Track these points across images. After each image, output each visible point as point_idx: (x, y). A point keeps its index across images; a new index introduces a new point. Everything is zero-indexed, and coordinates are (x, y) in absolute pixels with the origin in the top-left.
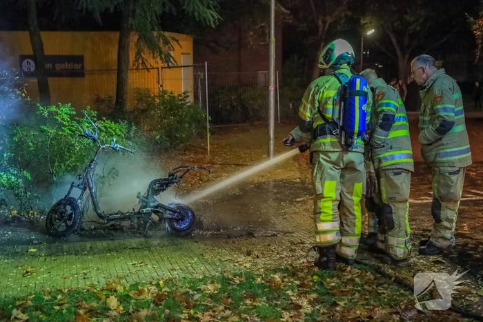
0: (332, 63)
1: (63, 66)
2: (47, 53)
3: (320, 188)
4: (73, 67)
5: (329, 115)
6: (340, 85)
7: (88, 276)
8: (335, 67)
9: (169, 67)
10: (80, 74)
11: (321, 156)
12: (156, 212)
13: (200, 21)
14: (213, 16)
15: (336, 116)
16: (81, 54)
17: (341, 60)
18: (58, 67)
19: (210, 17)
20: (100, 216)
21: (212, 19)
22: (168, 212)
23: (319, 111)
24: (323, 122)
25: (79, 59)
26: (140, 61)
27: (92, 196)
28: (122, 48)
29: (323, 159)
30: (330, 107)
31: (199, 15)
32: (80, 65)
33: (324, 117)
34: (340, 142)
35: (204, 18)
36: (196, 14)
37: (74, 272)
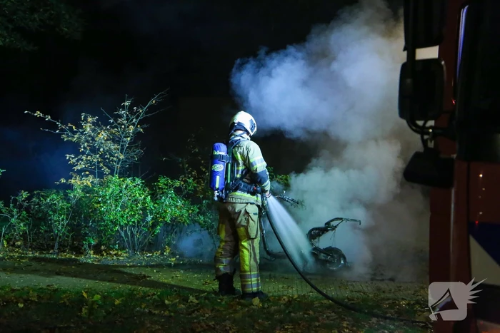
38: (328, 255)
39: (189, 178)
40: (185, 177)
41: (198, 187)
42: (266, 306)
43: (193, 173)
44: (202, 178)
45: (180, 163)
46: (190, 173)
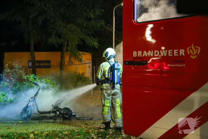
0: (108, 57)
1: (43, 64)
2: (36, 59)
3: (104, 102)
4: (47, 65)
5: (107, 76)
6: (110, 66)
7: (28, 129)
8: (109, 59)
9: (82, 64)
10: (49, 67)
11: (105, 91)
12: (58, 111)
13: (92, 46)
14: (96, 44)
15: (109, 77)
16: (49, 60)
17: (111, 56)
18: (42, 64)
19: (95, 44)
20: (39, 112)
21: (96, 45)
22: (62, 111)
23: (104, 75)
24: (105, 78)
25: (49, 62)
26: (71, 62)
27: (36, 104)
28: (62, 57)
29: (105, 92)
30: (107, 73)
31: (92, 44)
32: (49, 64)
33: (105, 77)
34: (111, 86)
35: (93, 45)
36: (90, 44)
37: (24, 128)
38: (65, 111)
39: (6, 83)
40: (4, 82)
41: (10, 86)
42: (36, 138)
43: (7, 80)
44: (11, 82)
45: (1, 76)
46: (6, 80)
